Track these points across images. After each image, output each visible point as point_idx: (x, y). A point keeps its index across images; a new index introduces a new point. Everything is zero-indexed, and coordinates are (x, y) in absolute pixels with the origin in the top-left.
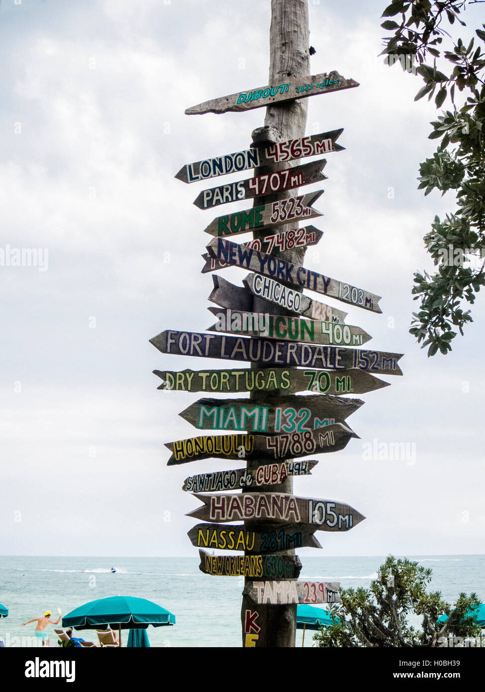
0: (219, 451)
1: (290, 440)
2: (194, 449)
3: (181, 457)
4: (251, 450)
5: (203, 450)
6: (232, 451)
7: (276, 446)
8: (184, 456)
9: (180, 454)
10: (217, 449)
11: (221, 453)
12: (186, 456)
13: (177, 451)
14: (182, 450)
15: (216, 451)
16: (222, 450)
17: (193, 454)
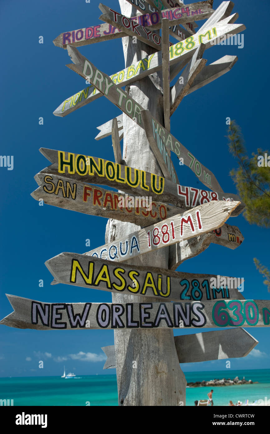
0: (123, 181)
1: (199, 194)
2: (88, 169)
3: (66, 171)
4: (161, 190)
5: (101, 172)
6: (140, 184)
7: (187, 195)
8: (72, 170)
9: (66, 168)
10: (120, 177)
11: (125, 182)
12: (76, 172)
13: (62, 163)
14: (71, 164)
15: (118, 178)
16: (126, 181)
17: (85, 174)
